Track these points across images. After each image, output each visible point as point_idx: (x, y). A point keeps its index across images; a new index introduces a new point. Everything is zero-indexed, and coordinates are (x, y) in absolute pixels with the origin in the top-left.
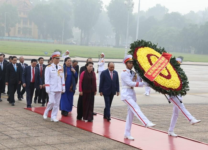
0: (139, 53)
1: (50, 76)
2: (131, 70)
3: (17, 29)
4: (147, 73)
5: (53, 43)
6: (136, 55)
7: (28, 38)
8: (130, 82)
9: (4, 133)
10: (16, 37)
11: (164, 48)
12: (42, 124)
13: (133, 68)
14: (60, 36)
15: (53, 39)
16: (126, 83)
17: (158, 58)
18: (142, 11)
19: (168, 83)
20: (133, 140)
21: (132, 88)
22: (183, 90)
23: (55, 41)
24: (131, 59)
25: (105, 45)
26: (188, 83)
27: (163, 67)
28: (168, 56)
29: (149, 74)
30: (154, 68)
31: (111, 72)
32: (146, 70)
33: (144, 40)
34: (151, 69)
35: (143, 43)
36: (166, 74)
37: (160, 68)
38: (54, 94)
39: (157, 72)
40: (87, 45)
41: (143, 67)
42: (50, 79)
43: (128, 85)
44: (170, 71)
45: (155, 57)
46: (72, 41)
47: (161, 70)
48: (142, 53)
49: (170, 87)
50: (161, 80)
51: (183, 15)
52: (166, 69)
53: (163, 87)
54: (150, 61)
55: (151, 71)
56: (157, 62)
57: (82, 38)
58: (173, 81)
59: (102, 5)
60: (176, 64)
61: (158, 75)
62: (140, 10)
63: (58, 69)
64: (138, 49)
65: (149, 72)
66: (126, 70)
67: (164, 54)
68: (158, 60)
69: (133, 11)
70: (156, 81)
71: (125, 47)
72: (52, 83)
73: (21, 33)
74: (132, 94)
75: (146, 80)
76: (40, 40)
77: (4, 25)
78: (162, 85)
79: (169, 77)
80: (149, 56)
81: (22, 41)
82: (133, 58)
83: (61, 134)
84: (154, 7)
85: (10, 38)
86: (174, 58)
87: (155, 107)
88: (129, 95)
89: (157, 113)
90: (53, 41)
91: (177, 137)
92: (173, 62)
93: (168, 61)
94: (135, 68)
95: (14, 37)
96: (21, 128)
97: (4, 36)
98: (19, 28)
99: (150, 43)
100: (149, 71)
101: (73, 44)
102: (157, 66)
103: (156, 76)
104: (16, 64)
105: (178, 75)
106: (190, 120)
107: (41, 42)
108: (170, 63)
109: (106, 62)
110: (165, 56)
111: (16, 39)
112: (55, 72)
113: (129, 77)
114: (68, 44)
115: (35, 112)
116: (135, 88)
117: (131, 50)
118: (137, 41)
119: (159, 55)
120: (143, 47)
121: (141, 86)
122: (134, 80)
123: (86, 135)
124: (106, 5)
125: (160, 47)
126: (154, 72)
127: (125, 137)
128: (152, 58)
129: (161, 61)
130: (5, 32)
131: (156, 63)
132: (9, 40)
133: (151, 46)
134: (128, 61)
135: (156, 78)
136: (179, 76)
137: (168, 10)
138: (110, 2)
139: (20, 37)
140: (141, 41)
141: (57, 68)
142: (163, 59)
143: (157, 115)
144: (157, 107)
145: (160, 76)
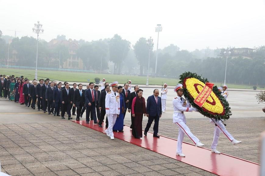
0: (187, 83)
1: (110, 101)
2: (181, 97)
3: (68, 63)
4: (196, 100)
5: (94, 72)
6: (185, 85)
7: (76, 69)
8: (181, 107)
9: (57, 139)
10: (67, 69)
11: (206, 79)
12: (85, 133)
13: (183, 95)
14: (99, 68)
15: (94, 70)
16: (178, 109)
17: (203, 87)
18: (160, 49)
19: (214, 108)
20: (185, 157)
21: (182, 112)
22: (227, 114)
23: (95, 71)
24: (182, 87)
25: (132, 74)
26: (230, 108)
27: (208, 95)
28: (211, 86)
29: (198, 101)
30: (201, 96)
31: (156, 98)
32: (195, 98)
33: (191, 72)
34: (199, 96)
35: (190, 74)
36: (212, 101)
37: (206, 96)
38: (113, 115)
39: (204, 99)
40: (119, 74)
41: (192, 95)
42: (110, 104)
43: (179, 110)
44: (214, 98)
45: (201, 86)
46: (108, 71)
47: (207, 97)
48: (190, 83)
49: (216, 112)
50: (208, 106)
51: (190, 52)
52: (211, 97)
53: (210, 112)
54: (197, 89)
55: (199, 98)
56: (203, 90)
57: (115, 69)
58: (217, 107)
59: (130, 45)
60: (217, 92)
61: (205, 101)
62: (158, 48)
63: (117, 95)
64: (187, 80)
65: (197, 100)
66: (177, 98)
67: (207, 84)
68: (204, 89)
69: (153, 49)
70: (204, 107)
71: (147, 76)
72: (111, 107)
73: (71, 66)
74: (183, 118)
75: (195, 106)
76: (85, 71)
77: (58, 60)
78: (209, 111)
79: (214, 103)
80: (196, 85)
81: (71, 71)
82: (183, 87)
83: (98, 140)
84: (169, 46)
85: (63, 69)
86: (216, 87)
87: (169, 121)
88: (180, 118)
89: (170, 126)
90: (94, 71)
91: (220, 154)
92: (216, 91)
93: (211, 90)
94: (185, 96)
95: (66, 68)
96: (70, 136)
97: (59, 68)
98: (70, 62)
99: (195, 75)
100: (197, 98)
101: (109, 73)
102: (203, 94)
103: (203, 102)
104: (82, 90)
105: (220, 101)
106: (232, 141)
107: (85, 72)
108: (213, 91)
109: (132, 87)
110: (208, 85)
111: (67, 70)
112: (114, 98)
113: (179, 103)
114: (105, 73)
115: (83, 125)
116: (185, 113)
117: (181, 80)
118: (185, 73)
119: (204, 85)
120: (190, 78)
121: (191, 111)
122: (184, 106)
123: (117, 142)
124: (133, 45)
125: (204, 78)
126: (201, 100)
127: (177, 154)
128: (198, 87)
129: (206, 90)
130: (60, 64)
131: (202, 92)
132: (62, 71)
133: (196, 77)
134: (179, 90)
135: (203, 105)
136: (221, 103)
137: (179, 48)
138: (136, 43)
139: (70, 69)
140: (188, 72)
141: (115, 95)
142: (207, 87)
143: (170, 127)
144: (170, 121)
145: (207, 103)
